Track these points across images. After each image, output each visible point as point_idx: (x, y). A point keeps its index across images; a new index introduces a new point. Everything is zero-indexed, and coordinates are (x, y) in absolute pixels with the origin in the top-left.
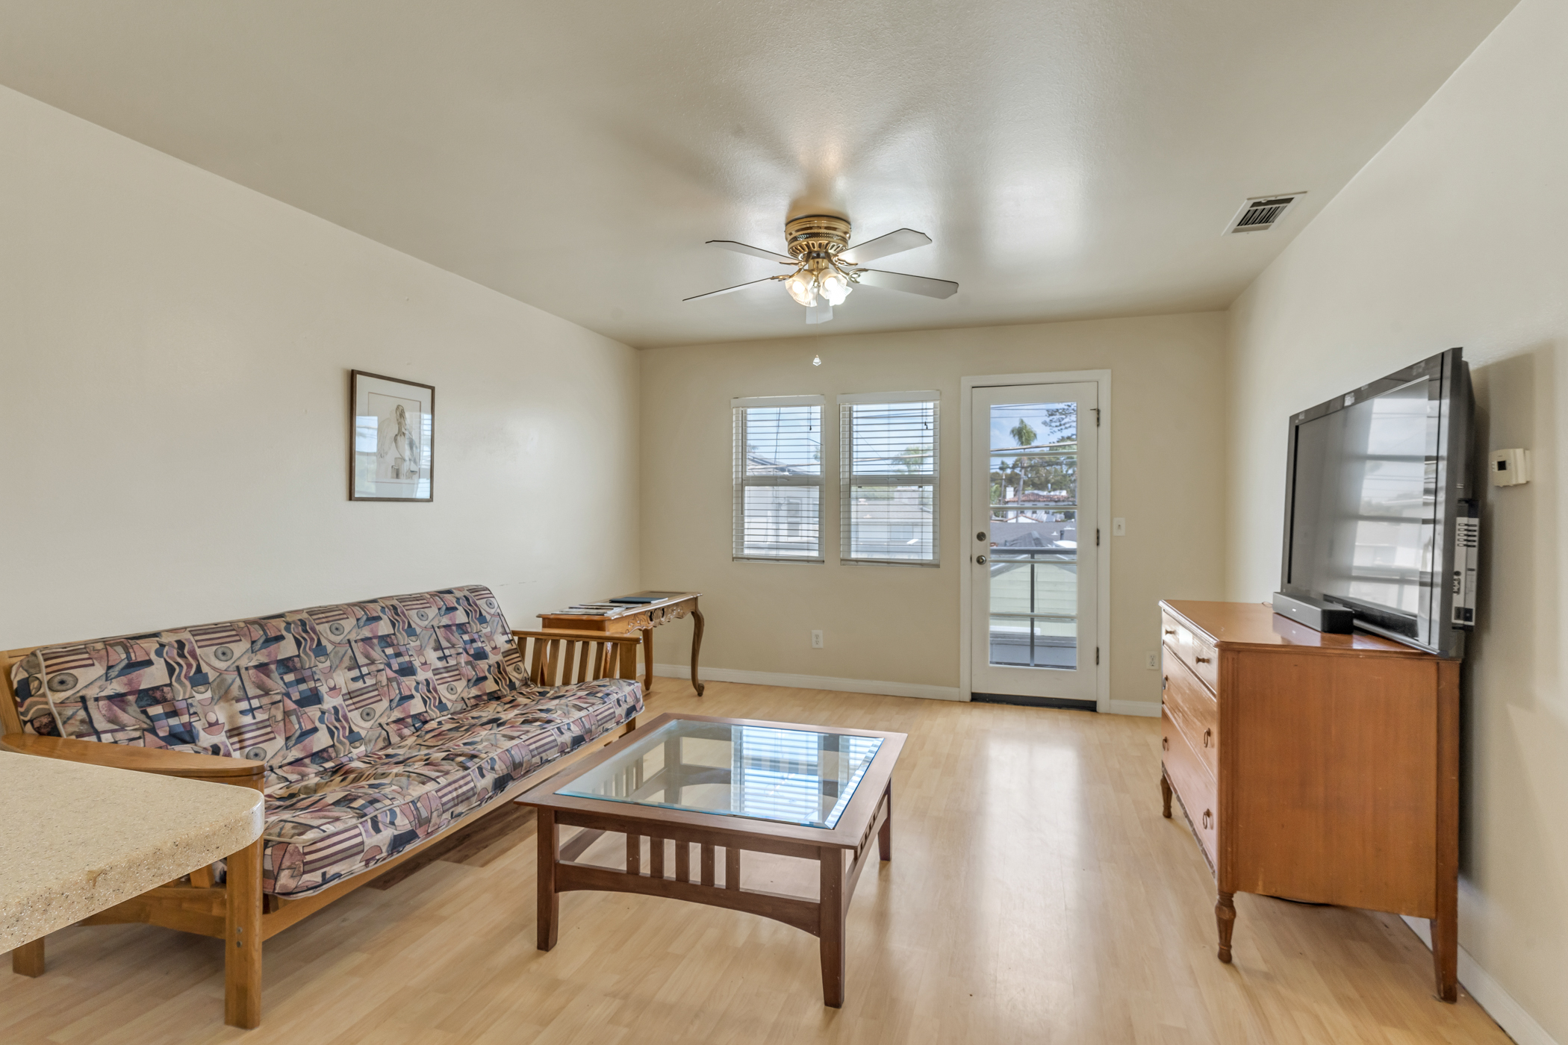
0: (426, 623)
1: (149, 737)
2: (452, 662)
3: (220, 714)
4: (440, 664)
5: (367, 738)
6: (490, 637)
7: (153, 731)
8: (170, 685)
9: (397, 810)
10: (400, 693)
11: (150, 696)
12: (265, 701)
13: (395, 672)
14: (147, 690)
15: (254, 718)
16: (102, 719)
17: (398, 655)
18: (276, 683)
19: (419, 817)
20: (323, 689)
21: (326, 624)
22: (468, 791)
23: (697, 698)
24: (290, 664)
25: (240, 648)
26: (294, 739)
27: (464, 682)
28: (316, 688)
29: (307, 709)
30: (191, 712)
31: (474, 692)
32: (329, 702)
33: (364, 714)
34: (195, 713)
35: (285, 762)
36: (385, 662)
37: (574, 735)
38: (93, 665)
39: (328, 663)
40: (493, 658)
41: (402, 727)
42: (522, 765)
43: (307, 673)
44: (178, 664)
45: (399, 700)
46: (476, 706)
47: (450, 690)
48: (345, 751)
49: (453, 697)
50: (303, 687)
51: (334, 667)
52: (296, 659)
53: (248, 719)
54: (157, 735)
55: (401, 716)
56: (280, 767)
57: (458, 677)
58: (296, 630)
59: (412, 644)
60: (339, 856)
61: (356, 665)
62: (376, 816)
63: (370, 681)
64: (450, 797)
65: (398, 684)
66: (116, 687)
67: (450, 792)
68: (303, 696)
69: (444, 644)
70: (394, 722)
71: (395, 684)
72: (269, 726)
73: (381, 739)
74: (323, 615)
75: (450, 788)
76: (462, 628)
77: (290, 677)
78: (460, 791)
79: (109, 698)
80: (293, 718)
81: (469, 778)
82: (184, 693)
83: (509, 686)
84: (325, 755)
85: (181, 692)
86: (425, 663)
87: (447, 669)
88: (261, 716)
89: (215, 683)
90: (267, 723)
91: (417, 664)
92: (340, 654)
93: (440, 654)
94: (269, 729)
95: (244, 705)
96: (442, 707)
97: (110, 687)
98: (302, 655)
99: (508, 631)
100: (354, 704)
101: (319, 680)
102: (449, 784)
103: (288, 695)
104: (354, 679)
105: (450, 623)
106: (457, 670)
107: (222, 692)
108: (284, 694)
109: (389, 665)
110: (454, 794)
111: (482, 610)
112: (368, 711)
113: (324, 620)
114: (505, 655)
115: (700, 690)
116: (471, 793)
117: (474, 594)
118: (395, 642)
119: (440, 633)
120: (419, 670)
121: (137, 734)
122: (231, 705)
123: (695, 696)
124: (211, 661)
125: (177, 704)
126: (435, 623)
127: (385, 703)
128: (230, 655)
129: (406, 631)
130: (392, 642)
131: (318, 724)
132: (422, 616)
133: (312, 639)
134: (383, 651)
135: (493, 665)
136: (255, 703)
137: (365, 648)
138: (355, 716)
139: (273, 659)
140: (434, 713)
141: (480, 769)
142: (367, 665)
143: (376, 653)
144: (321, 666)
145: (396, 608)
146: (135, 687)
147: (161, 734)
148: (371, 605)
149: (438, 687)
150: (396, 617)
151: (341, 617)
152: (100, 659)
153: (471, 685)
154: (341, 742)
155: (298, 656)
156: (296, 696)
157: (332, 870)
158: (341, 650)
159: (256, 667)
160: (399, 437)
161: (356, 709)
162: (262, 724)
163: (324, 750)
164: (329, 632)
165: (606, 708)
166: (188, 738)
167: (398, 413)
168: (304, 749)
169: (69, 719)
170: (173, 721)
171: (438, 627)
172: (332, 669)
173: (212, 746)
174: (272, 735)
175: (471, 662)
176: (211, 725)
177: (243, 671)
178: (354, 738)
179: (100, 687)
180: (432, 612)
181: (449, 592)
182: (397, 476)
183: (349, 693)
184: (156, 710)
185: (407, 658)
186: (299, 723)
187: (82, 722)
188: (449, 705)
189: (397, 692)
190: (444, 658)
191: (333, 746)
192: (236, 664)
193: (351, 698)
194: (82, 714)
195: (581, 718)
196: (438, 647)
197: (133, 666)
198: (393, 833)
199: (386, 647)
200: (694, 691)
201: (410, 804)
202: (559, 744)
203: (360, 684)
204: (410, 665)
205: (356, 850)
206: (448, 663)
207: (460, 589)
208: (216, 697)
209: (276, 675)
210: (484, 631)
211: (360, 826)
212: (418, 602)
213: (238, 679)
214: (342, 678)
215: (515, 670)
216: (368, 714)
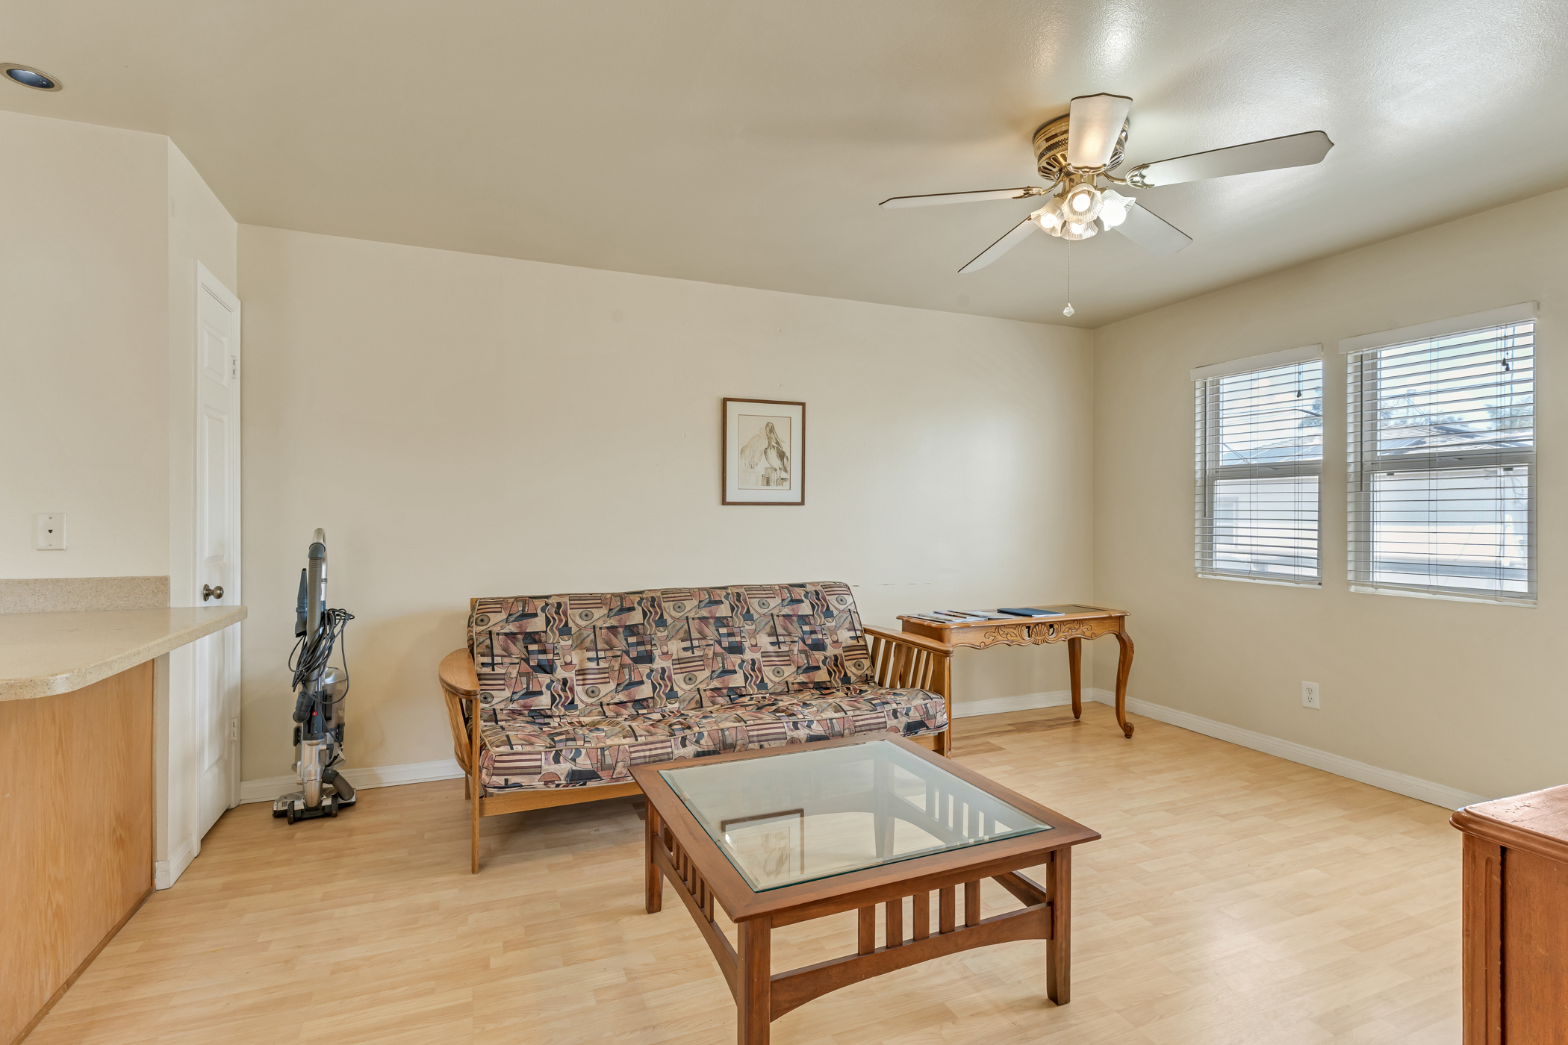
0: (766, 611)
1: (524, 664)
2: (784, 648)
3: (575, 658)
4: (771, 648)
5: (682, 698)
6: (833, 631)
7: (527, 661)
8: (545, 632)
9: (584, 751)
10: (723, 666)
11: (532, 637)
12: (609, 654)
13: (724, 649)
14: (529, 633)
15: (598, 665)
16: (499, 647)
17: (730, 635)
18: (620, 643)
19: (602, 762)
20: (657, 653)
21: (672, 603)
22: (662, 754)
23: (1124, 740)
24: (635, 630)
25: (598, 613)
26: (622, 686)
27: (793, 668)
28: (651, 651)
29: (639, 666)
30: (555, 652)
31: (802, 678)
32: (659, 663)
33: (687, 678)
34: (558, 654)
35: (612, 701)
36: (716, 639)
37: (811, 733)
38: (501, 612)
39: (666, 633)
40: (831, 651)
41: (716, 695)
42: (735, 747)
43: (647, 638)
44: (554, 618)
45: (721, 673)
46: (800, 691)
47: (776, 673)
48: (661, 704)
49: (777, 680)
50: (641, 648)
51: (670, 637)
52: (640, 627)
53: (593, 665)
54: (528, 664)
55: (719, 686)
56: (608, 705)
57: (788, 663)
58: (646, 605)
59: (747, 627)
60: (518, 771)
61: (689, 638)
62: (561, 751)
63: (697, 653)
64: (642, 754)
65: (723, 659)
66: (511, 628)
67: (643, 751)
68: (640, 655)
69: (780, 631)
70: (712, 690)
71: (719, 659)
72: (608, 673)
73: (694, 701)
74: (672, 595)
75: (644, 747)
76: (803, 619)
77: (632, 640)
78: (654, 752)
79: (506, 634)
80: (626, 671)
81: (668, 744)
82: (554, 639)
83: (841, 680)
84: (645, 703)
85: (552, 638)
86: (756, 645)
87: (778, 654)
88: (603, 664)
89: (576, 635)
90: (607, 670)
91: (747, 644)
92: (677, 628)
93: (774, 639)
94: (606, 675)
95: (592, 654)
96: (762, 685)
97: (507, 628)
98: (645, 623)
99: (857, 626)
100: (680, 668)
101: (655, 645)
102: (646, 744)
103: (627, 653)
104: (685, 649)
105: (791, 613)
106: (788, 656)
107: (579, 642)
108: (623, 651)
109: (719, 643)
110: (647, 753)
111: (830, 604)
112: (690, 676)
113: (671, 599)
114: (846, 649)
115: (1128, 731)
116: (666, 757)
117: (826, 590)
118: (731, 624)
119: (779, 622)
120: (747, 650)
121: (517, 661)
122: (583, 652)
123: (1122, 737)
124: (576, 620)
125: (547, 645)
126: (775, 612)
127: (707, 673)
128: (590, 617)
129: (743, 616)
130: (728, 623)
131: (645, 678)
132: (764, 604)
133: (656, 613)
134: (718, 630)
135: (830, 658)
136: (601, 654)
137: (701, 625)
138: (678, 679)
139: (623, 623)
140: (752, 689)
141: (684, 739)
142: (699, 639)
143: (710, 632)
144: (659, 634)
145: (739, 597)
146: (524, 630)
147: (532, 664)
148: (718, 591)
149: (763, 668)
150: (737, 603)
151: (687, 598)
152: (505, 609)
153: (800, 671)
154: (659, 697)
155: (643, 624)
156: (633, 654)
157: (513, 780)
158: (679, 624)
159: (608, 628)
160: (768, 450)
161: (682, 673)
162: (601, 671)
163: (645, 699)
164: (672, 609)
165: (875, 715)
166: (548, 670)
167: (768, 430)
168: (629, 695)
169: (480, 644)
170: (542, 657)
171: (778, 616)
172: (669, 638)
173: (563, 679)
174: (607, 680)
175: (806, 651)
176: (566, 664)
177: (597, 630)
178: (672, 695)
179: (501, 627)
180: (774, 602)
181: (802, 586)
182: (768, 483)
183: (678, 659)
184: (533, 647)
185: (738, 639)
186: (630, 675)
187: (487, 646)
188: (770, 685)
189: (721, 665)
190: (778, 643)
191: (653, 698)
192: (593, 624)
193: (679, 664)
194: (488, 642)
195: (831, 719)
196: (773, 633)
197: (525, 616)
198: (572, 767)
199: (721, 627)
200: (1121, 732)
201: (599, 750)
202: (788, 738)
203: (689, 654)
204: (740, 645)
205: (536, 771)
206: (780, 648)
207: (813, 584)
208: (574, 645)
209: (621, 636)
210: (828, 624)
211: (543, 754)
212: (764, 592)
213: (592, 635)
214: (675, 647)
215: (855, 665)
216: (690, 679)
